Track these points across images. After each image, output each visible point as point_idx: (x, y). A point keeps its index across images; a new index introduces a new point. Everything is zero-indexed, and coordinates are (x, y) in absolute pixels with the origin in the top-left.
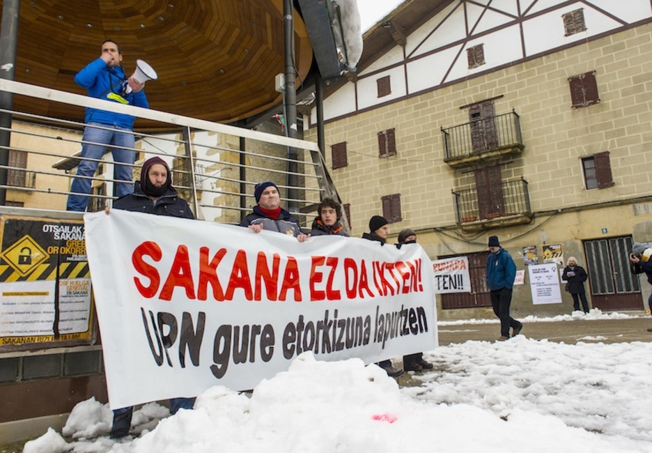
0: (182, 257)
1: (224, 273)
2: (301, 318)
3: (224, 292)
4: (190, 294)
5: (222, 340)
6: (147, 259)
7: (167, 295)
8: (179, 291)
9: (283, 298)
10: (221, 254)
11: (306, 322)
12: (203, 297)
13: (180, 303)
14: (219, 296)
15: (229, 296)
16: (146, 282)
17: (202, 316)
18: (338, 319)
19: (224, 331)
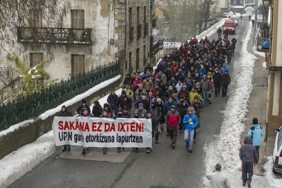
0: (66, 123)
1: (74, 125)
2: (90, 135)
3: (75, 128)
4: (69, 129)
5: (76, 136)
6: (61, 124)
7: (65, 129)
8: (67, 128)
9: (85, 131)
10: (73, 122)
11: (91, 135)
12: (71, 129)
13: (67, 130)
14: (74, 129)
15: (76, 129)
16: (61, 127)
17: (71, 132)
18: (101, 136)
19: (76, 135)
